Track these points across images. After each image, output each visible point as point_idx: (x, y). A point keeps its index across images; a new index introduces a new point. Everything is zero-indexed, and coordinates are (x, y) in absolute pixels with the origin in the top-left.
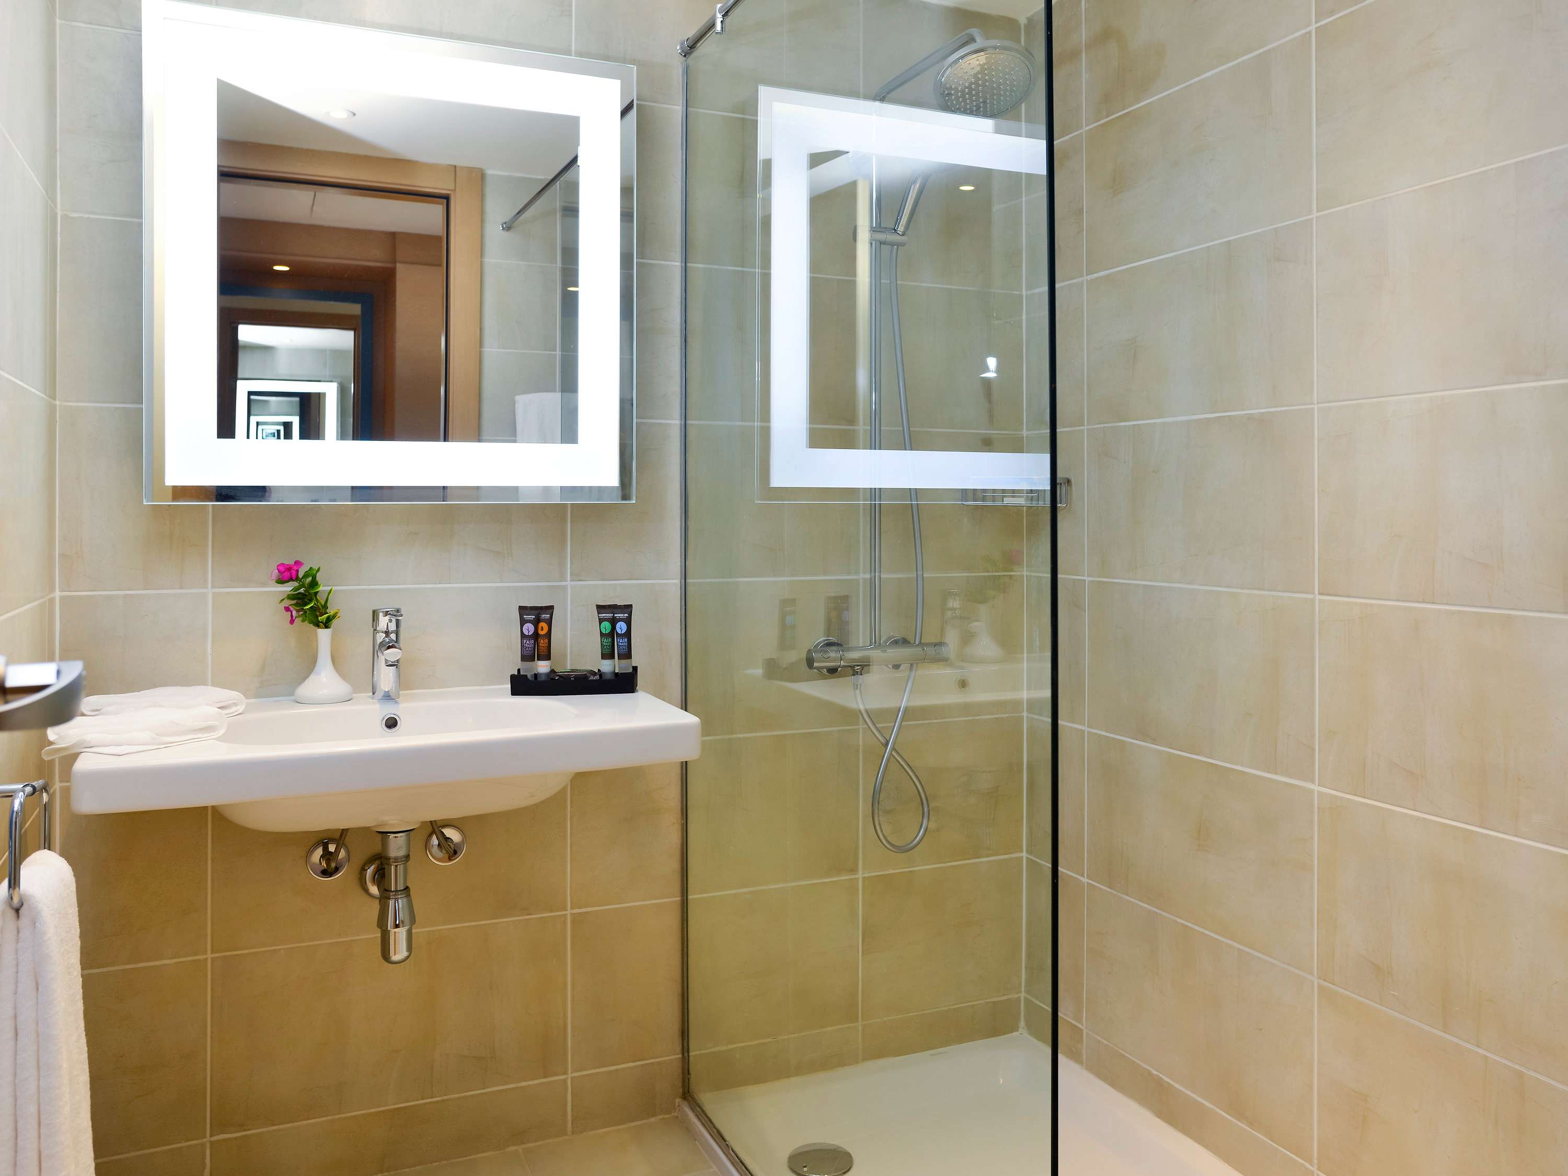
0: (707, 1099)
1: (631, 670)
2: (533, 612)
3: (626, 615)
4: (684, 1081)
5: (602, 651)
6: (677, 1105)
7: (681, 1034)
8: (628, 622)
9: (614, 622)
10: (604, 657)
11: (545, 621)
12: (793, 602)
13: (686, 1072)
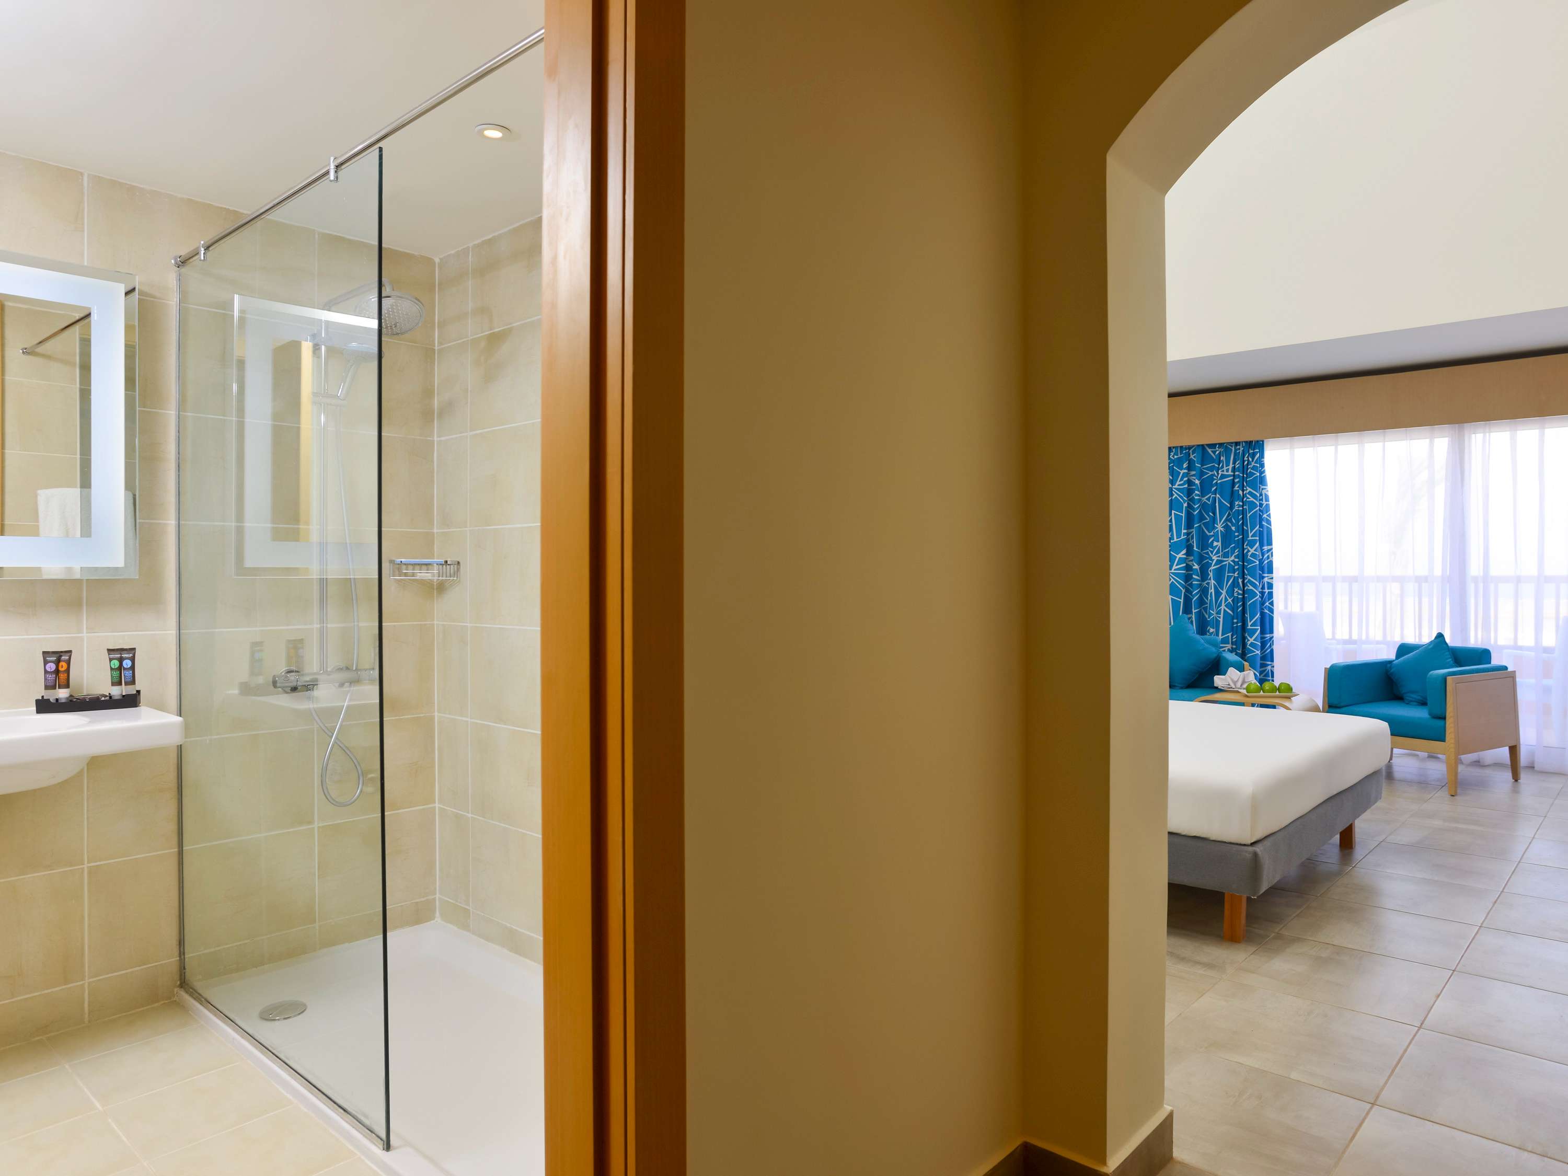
0: (198, 985)
1: (135, 692)
2: (55, 656)
3: (131, 655)
4: (181, 975)
5: (112, 680)
6: (175, 993)
7: (178, 943)
8: (133, 660)
9: (121, 660)
10: (113, 684)
11: (64, 661)
12: (260, 643)
13: (183, 968)
